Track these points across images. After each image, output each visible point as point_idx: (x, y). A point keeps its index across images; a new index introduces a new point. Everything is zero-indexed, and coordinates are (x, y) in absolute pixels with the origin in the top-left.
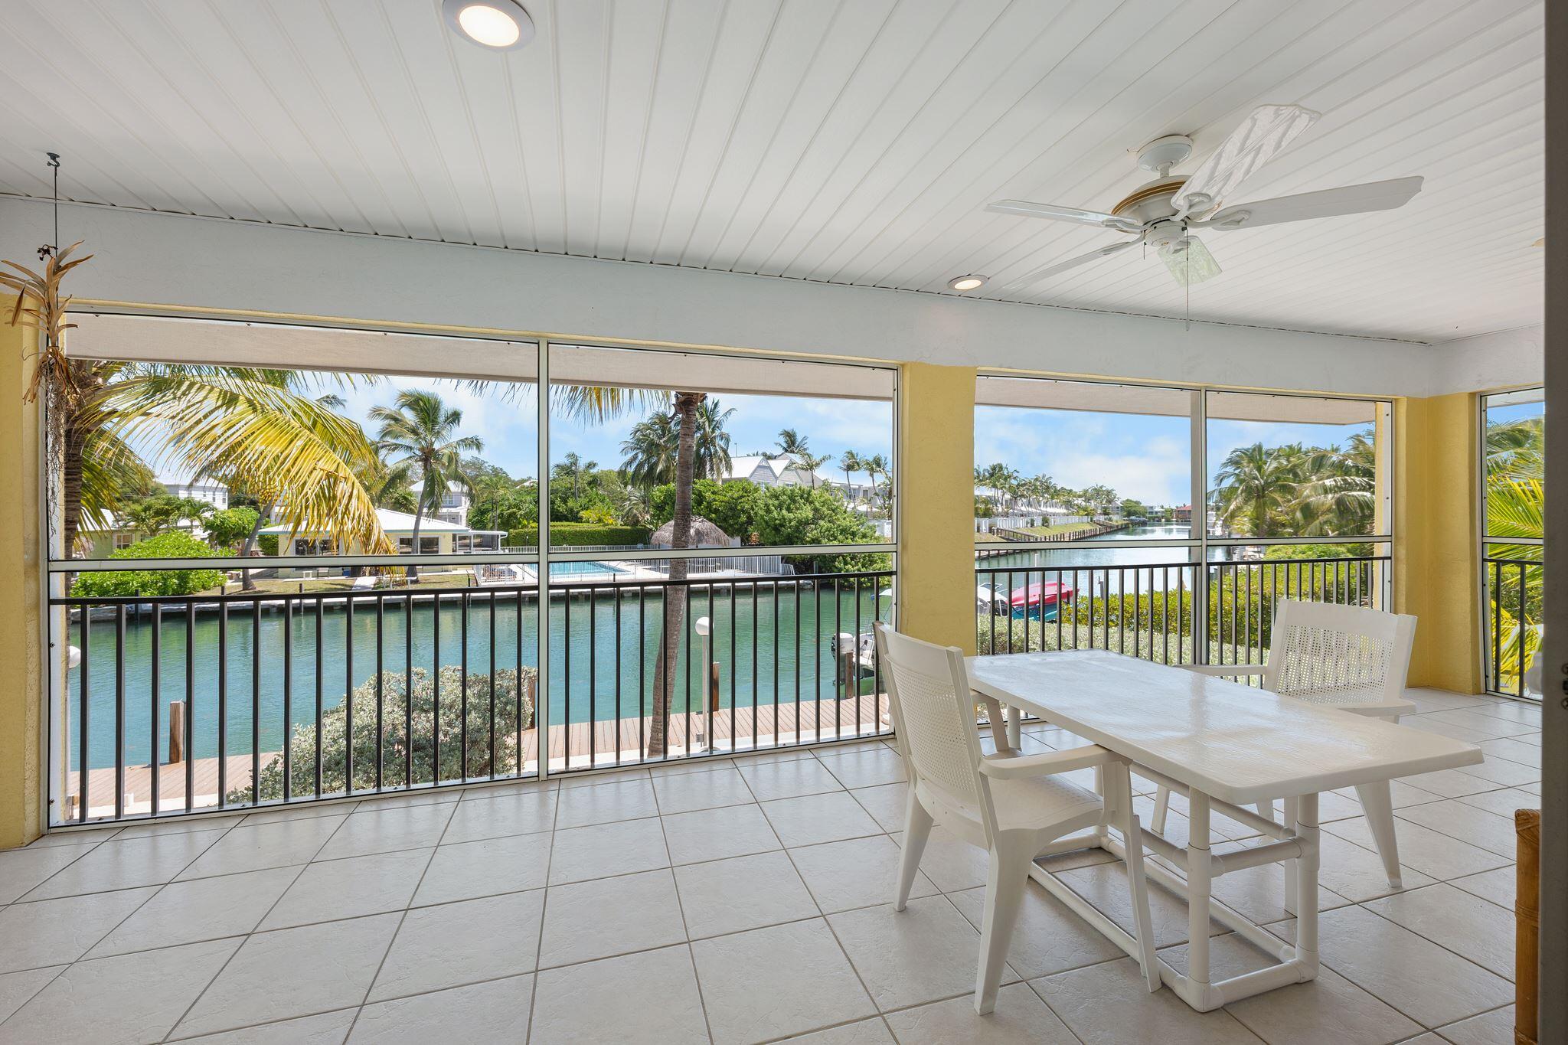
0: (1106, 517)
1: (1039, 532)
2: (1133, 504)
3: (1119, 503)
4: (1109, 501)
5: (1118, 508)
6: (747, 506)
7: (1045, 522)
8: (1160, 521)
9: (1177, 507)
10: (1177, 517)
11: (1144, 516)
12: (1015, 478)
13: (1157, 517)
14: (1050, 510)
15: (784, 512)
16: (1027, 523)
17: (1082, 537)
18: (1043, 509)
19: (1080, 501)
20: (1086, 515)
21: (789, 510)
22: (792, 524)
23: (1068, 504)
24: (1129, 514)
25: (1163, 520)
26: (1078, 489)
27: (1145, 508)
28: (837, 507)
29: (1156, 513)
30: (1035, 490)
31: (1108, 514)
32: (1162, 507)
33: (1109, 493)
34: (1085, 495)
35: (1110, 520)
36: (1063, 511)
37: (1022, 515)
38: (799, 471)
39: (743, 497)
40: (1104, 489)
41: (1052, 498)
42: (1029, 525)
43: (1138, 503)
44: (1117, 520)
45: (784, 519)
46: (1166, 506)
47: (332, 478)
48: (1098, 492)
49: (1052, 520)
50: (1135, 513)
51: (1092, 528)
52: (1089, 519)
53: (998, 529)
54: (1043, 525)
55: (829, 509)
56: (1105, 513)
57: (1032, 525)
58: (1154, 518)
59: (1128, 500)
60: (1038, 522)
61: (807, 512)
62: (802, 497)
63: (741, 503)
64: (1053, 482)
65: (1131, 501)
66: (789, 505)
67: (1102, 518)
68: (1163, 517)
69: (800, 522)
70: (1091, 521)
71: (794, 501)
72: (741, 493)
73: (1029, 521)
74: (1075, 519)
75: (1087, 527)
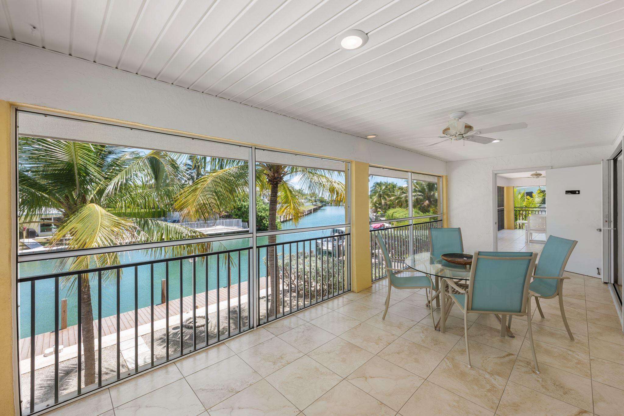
4: (316, 197)
5: (318, 200)
11: (325, 203)
18: (301, 201)
19: (309, 197)
20: (312, 202)
24: (321, 202)
25: (330, 204)
29: (328, 201)
31: (316, 202)
35: (317, 204)
36: (305, 201)
49: (304, 204)
74: (309, 204)
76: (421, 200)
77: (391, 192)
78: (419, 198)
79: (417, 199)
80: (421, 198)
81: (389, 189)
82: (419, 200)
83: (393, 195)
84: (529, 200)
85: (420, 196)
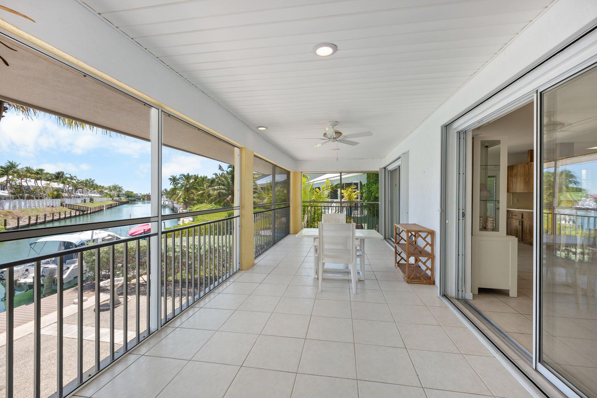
0: (119, 198)
1: (89, 205)
2: (130, 193)
3: (124, 192)
4: (120, 191)
5: (123, 194)
7: (91, 200)
8: (140, 199)
9: (147, 194)
10: (147, 198)
11: (134, 198)
12: (75, 180)
13: (139, 198)
14: (93, 195)
16: (82, 201)
17: (110, 207)
18: (90, 195)
19: (106, 191)
20: (110, 197)
23: (101, 192)
24: (128, 197)
25: (142, 199)
26: (106, 185)
27: (135, 194)
29: (139, 196)
30: (86, 185)
31: (120, 197)
32: (141, 194)
33: (120, 188)
34: (110, 189)
35: (121, 199)
36: (99, 195)
37: (79, 197)
40: (118, 186)
41: (94, 190)
42: (83, 202)
43: (132, 192)
44: (123, 199)
46: (143, 194)
48: (115, 188)
49: (95, 199)
50: (131, 197)
51: (114, 203)
52: (112, 199)
53: (66, 204)
54: (90, 202)
56: (118, 196)
57: (85, 202)
58: (138, 199)
59: (128, 191)
60: (88, 200)
64: (95, 182)
65: (129, 191)
67: (117, 198)
68: (141, 198)
70: (113, 200)
73: (83, 200)
74: (105, 199)
75: (111, 202)
76: (224, 195)
77: (200, 186)
78: (222, 192)
79: (219, 193)
80: (224, 192)
81: (198, 183)
82: (221, 194)
83: (201, 189)
84: (318, 193)
85: (223, 190)
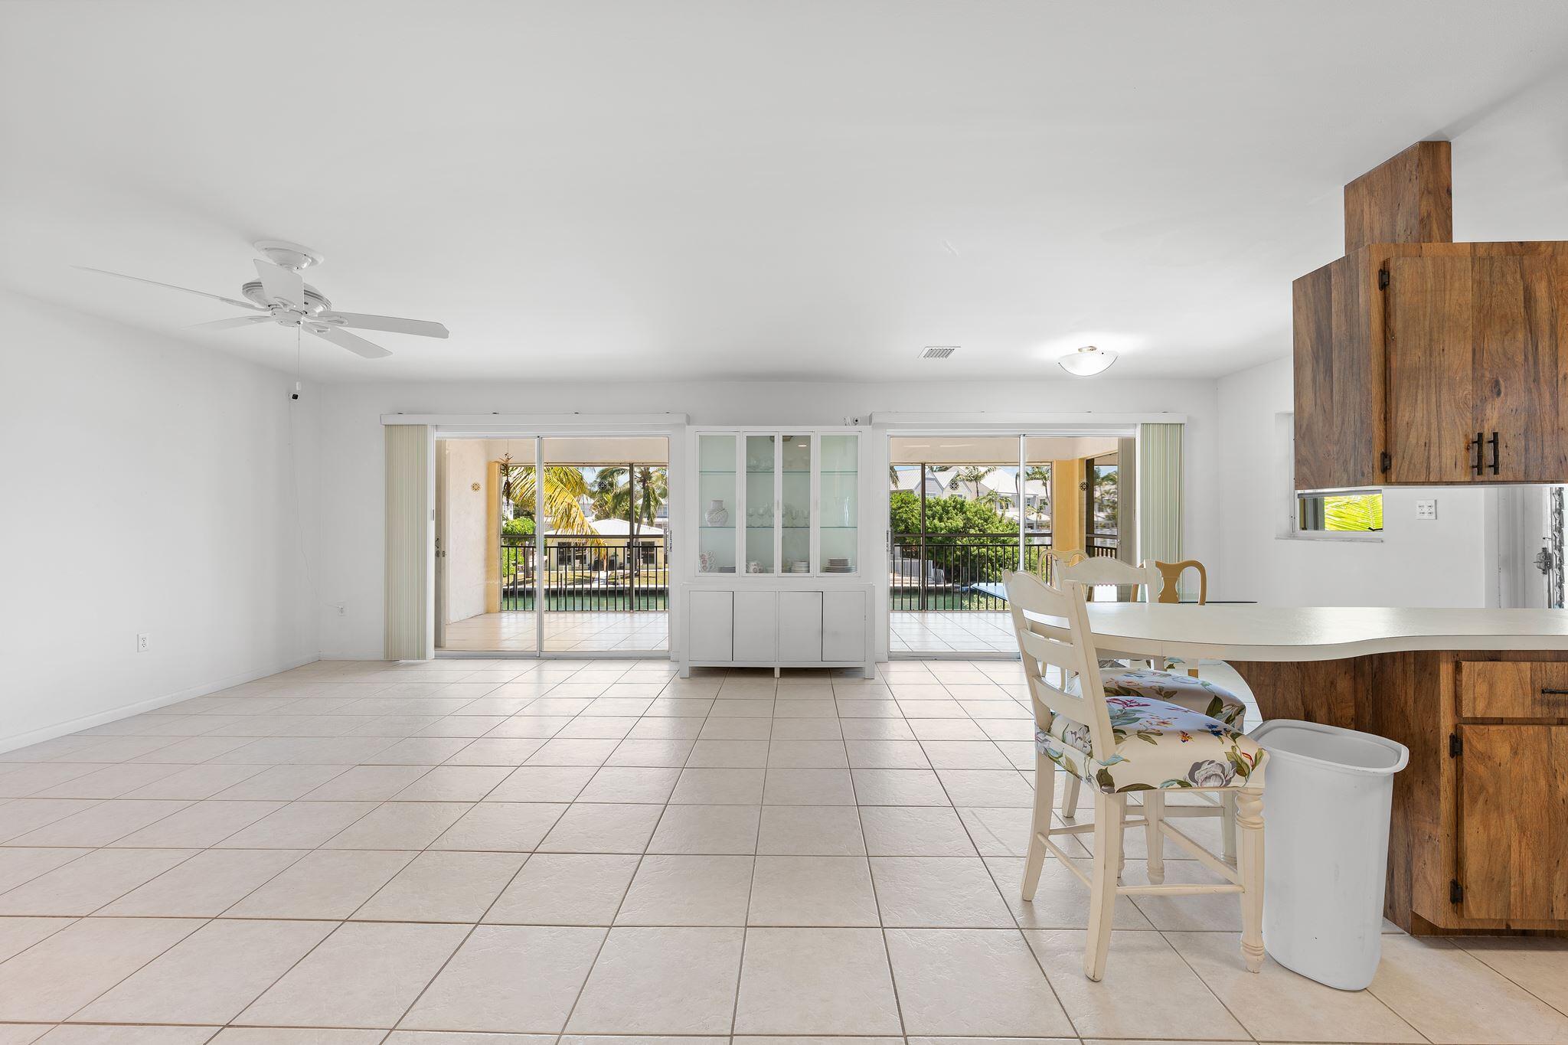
6: (905, 516)
15: (936, 521)
21: (941, 520)
22: (943, 532)
28: (989, 517)
38: (967, 483)
39: (899, 508)
45: (936, 528)
47: (570, 506)
55: (980, 518)
61: (958, 522)
62: (955, 508)
63: (899, 513)
66: (942, 514)
69: (950, 530)
71: (947, 512)
72: (899, 504)
